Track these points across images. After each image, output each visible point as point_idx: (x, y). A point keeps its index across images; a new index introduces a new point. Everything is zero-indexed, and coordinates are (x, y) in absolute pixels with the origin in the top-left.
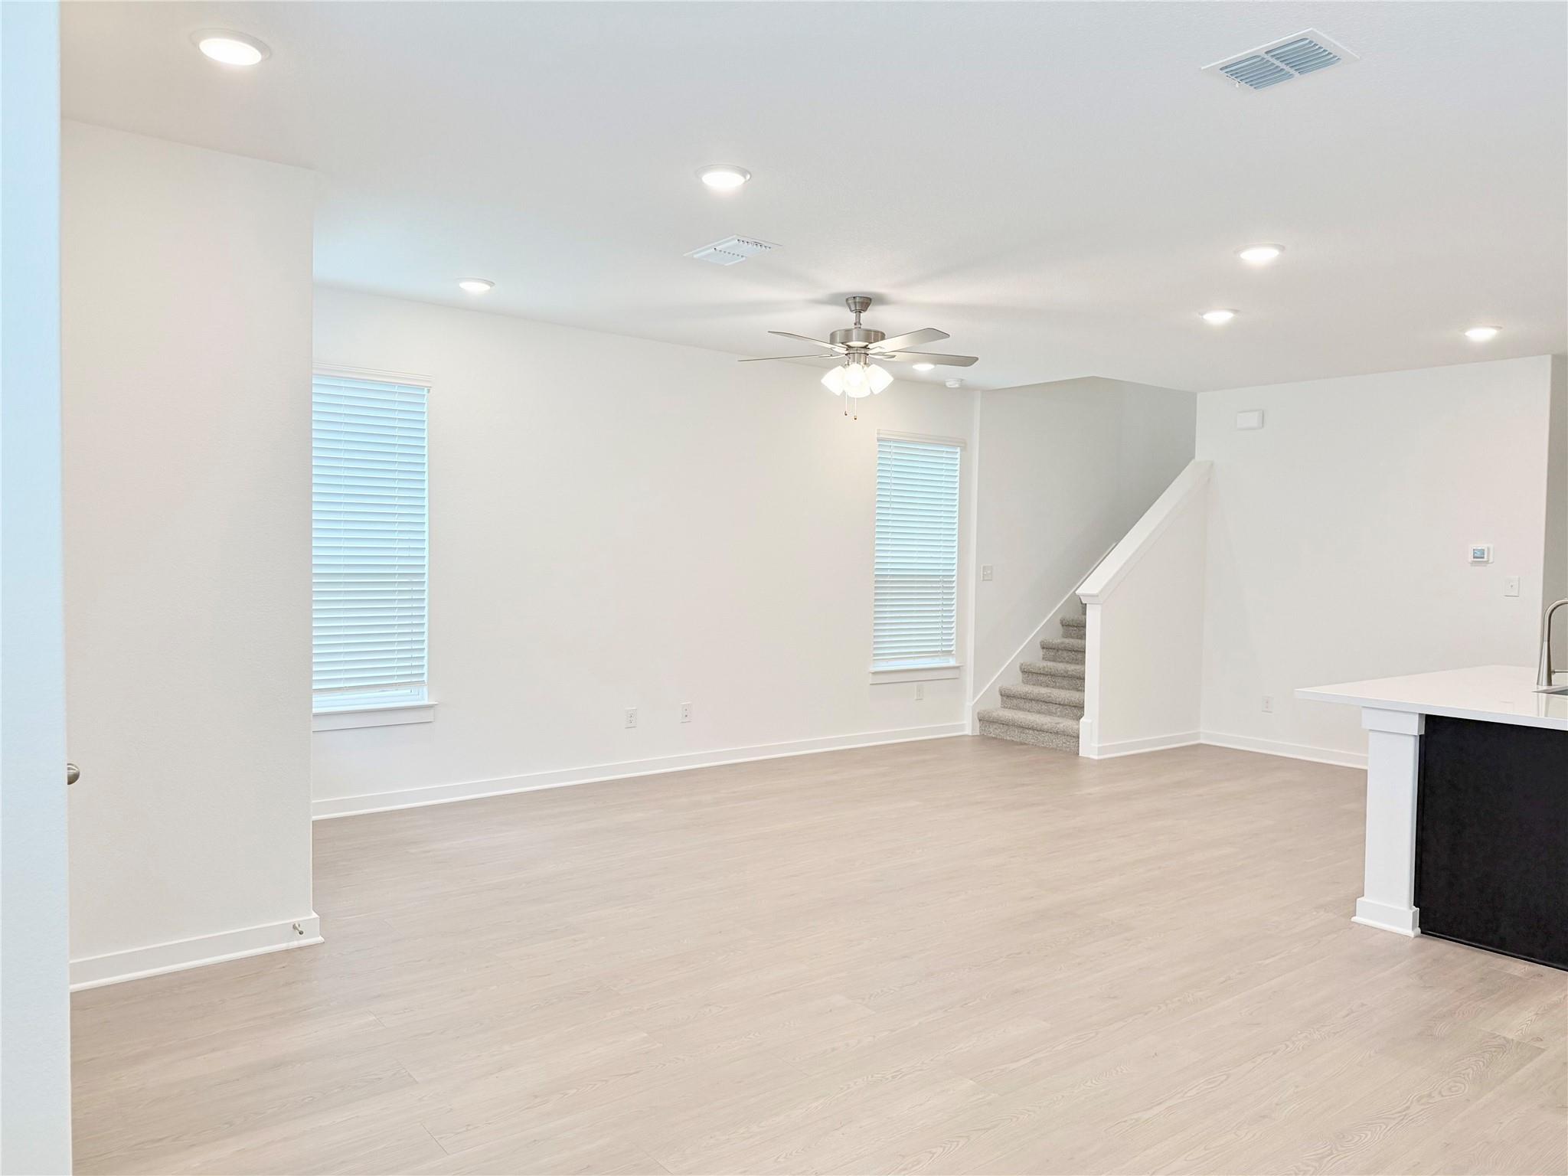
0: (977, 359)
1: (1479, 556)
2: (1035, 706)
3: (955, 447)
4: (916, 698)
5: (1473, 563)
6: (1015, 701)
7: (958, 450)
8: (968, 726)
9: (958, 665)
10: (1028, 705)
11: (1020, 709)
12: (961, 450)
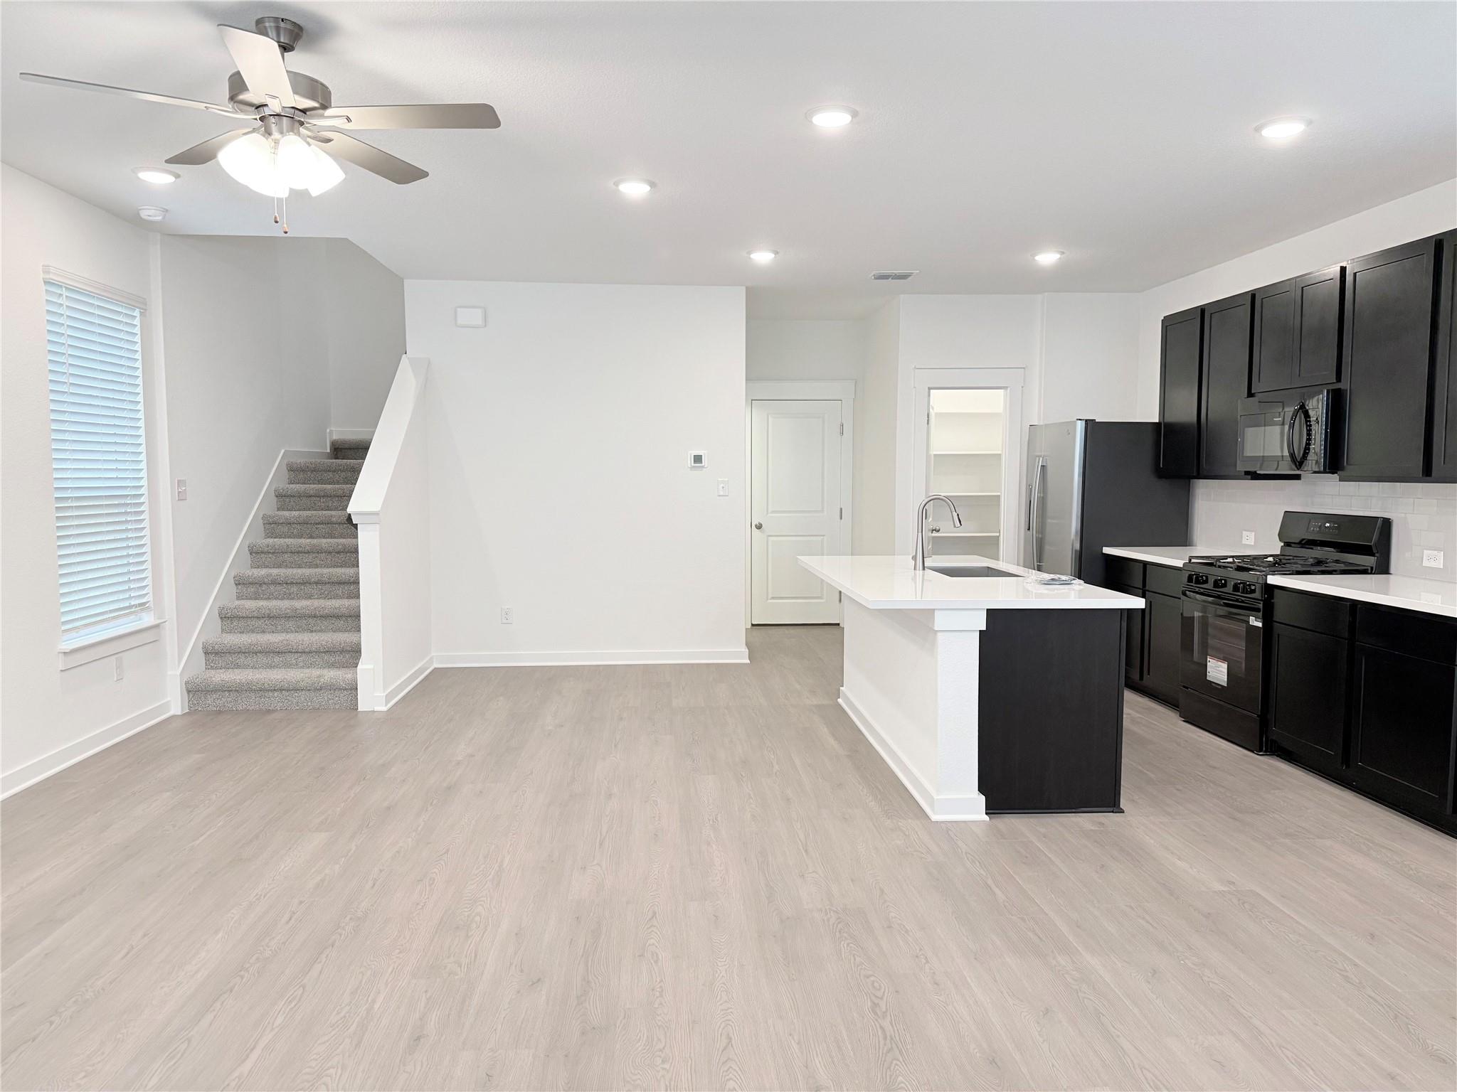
0: (424, 174)
1: (698, 459)
2: (262, 659)
3: (133, 308)
4: (115, 679)
5: (692, 468)
6: (230, 658)
7: (137, 313)
8: (175, 703)
9: (158, 622)
10: (249, 661)
11: (238, 667)
12: (141, 314)
